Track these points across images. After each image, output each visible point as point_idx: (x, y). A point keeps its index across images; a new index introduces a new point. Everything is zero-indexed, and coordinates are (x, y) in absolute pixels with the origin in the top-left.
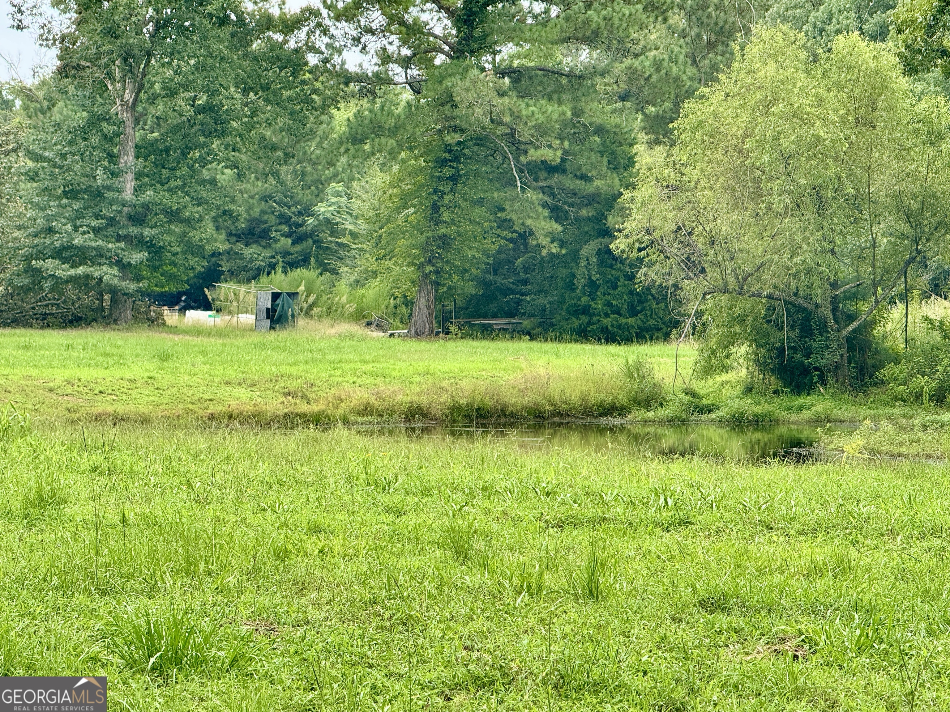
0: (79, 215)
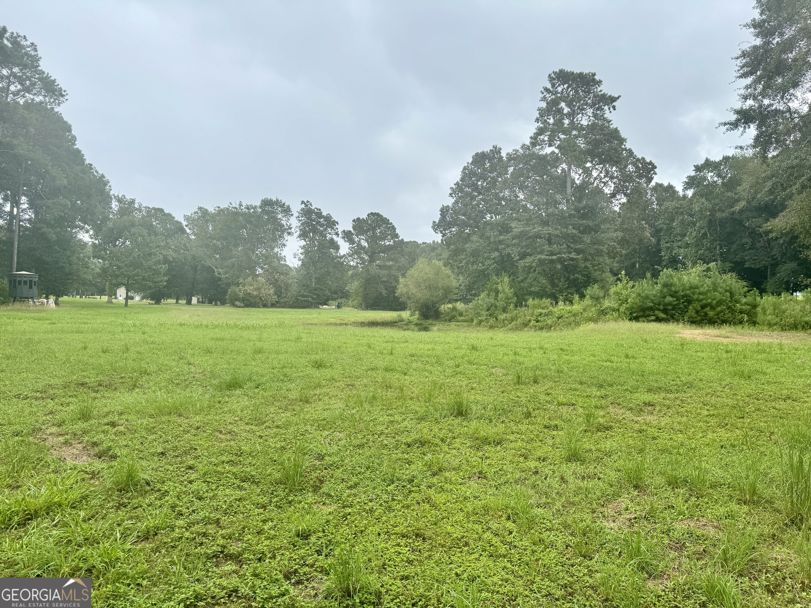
0: (305, 289)
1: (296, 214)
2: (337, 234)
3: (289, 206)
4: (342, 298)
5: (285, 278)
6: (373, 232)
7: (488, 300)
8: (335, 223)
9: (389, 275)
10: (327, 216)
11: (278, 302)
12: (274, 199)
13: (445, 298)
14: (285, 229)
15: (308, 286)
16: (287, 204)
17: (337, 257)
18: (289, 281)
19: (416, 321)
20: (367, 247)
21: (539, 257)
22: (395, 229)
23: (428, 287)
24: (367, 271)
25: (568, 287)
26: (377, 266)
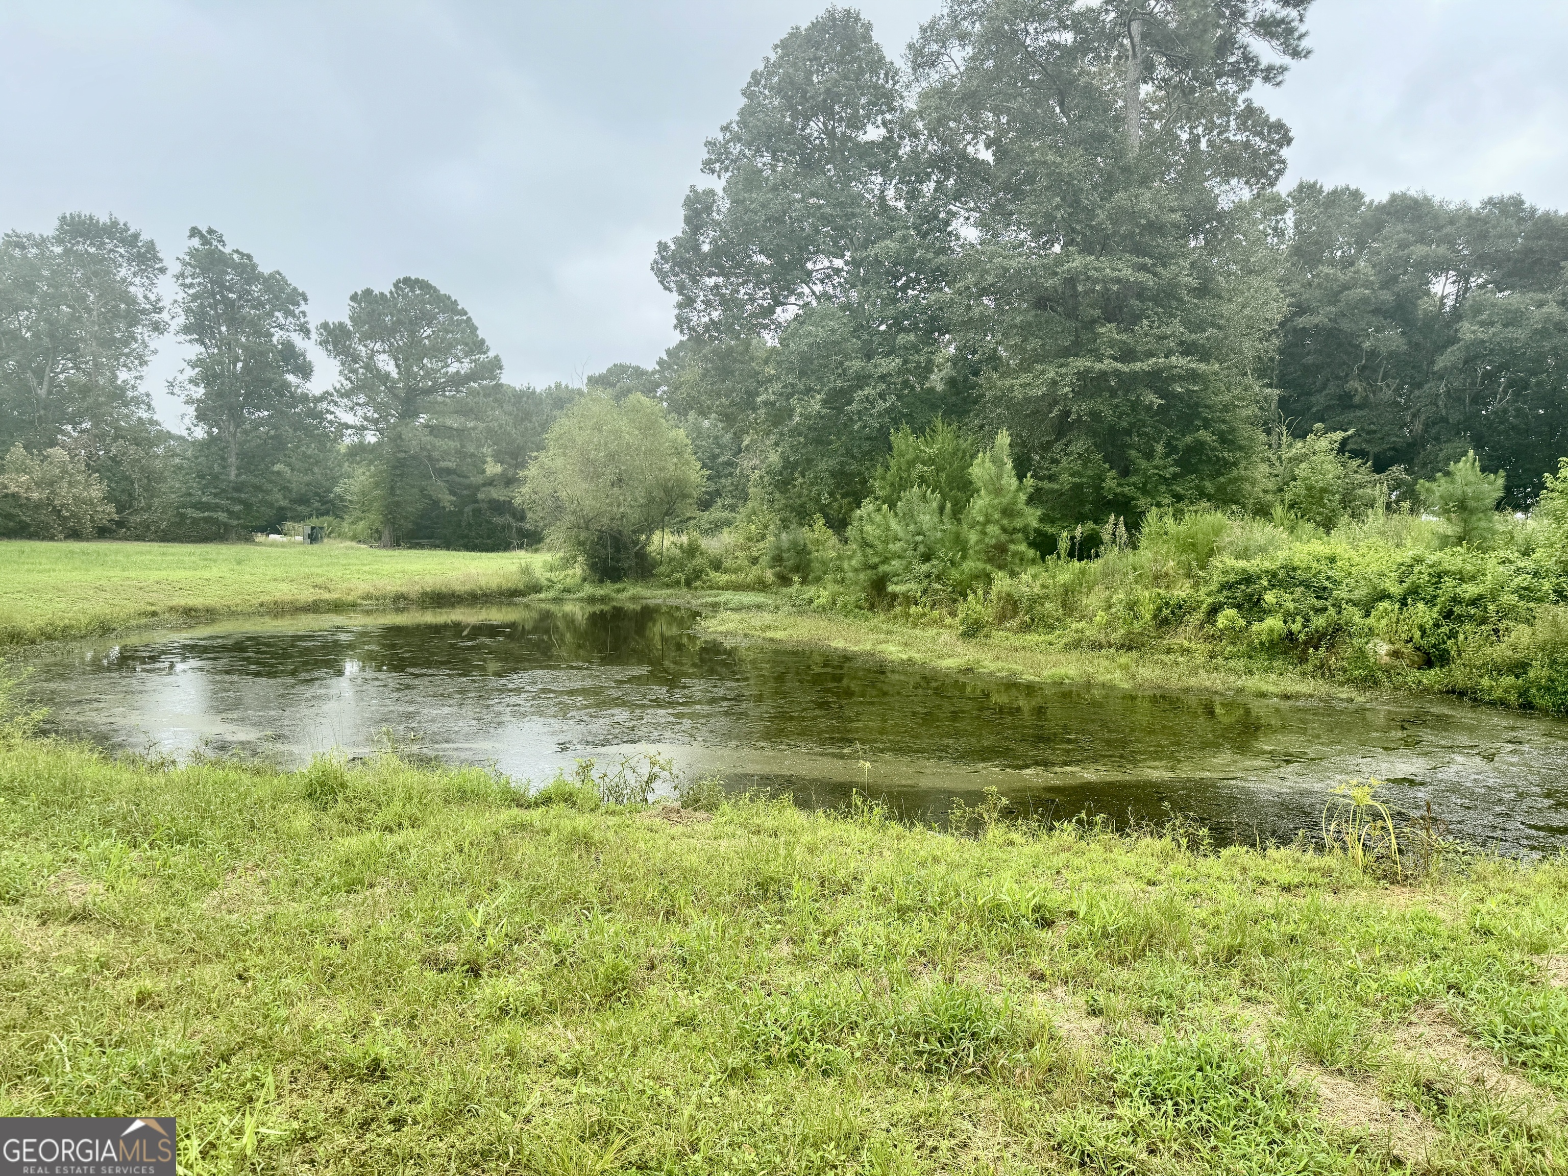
0: (206, 486)
1: (175, 268)
2: (304, 330)
3: (152, 242)
4: (322, 515)
5: (142, 454)
6: (413, 333)
7: (926, 519)
8: (297, 297)
9: (461, 454)
10: (271, 276)
11: (120, 524)
12: (103, 219)
13: (666, 514)
14: (144, 312)
15: (216, 477)
16: (144, 237)
17: (305, 398)
18: (158, 464)
19: (589, 589)
20: (394, 374)
21: (1082, 363)
22: (474, 329)
23: (625, 476)
24: (397, 439)
25: (1175, 476)
26: (426, 426)
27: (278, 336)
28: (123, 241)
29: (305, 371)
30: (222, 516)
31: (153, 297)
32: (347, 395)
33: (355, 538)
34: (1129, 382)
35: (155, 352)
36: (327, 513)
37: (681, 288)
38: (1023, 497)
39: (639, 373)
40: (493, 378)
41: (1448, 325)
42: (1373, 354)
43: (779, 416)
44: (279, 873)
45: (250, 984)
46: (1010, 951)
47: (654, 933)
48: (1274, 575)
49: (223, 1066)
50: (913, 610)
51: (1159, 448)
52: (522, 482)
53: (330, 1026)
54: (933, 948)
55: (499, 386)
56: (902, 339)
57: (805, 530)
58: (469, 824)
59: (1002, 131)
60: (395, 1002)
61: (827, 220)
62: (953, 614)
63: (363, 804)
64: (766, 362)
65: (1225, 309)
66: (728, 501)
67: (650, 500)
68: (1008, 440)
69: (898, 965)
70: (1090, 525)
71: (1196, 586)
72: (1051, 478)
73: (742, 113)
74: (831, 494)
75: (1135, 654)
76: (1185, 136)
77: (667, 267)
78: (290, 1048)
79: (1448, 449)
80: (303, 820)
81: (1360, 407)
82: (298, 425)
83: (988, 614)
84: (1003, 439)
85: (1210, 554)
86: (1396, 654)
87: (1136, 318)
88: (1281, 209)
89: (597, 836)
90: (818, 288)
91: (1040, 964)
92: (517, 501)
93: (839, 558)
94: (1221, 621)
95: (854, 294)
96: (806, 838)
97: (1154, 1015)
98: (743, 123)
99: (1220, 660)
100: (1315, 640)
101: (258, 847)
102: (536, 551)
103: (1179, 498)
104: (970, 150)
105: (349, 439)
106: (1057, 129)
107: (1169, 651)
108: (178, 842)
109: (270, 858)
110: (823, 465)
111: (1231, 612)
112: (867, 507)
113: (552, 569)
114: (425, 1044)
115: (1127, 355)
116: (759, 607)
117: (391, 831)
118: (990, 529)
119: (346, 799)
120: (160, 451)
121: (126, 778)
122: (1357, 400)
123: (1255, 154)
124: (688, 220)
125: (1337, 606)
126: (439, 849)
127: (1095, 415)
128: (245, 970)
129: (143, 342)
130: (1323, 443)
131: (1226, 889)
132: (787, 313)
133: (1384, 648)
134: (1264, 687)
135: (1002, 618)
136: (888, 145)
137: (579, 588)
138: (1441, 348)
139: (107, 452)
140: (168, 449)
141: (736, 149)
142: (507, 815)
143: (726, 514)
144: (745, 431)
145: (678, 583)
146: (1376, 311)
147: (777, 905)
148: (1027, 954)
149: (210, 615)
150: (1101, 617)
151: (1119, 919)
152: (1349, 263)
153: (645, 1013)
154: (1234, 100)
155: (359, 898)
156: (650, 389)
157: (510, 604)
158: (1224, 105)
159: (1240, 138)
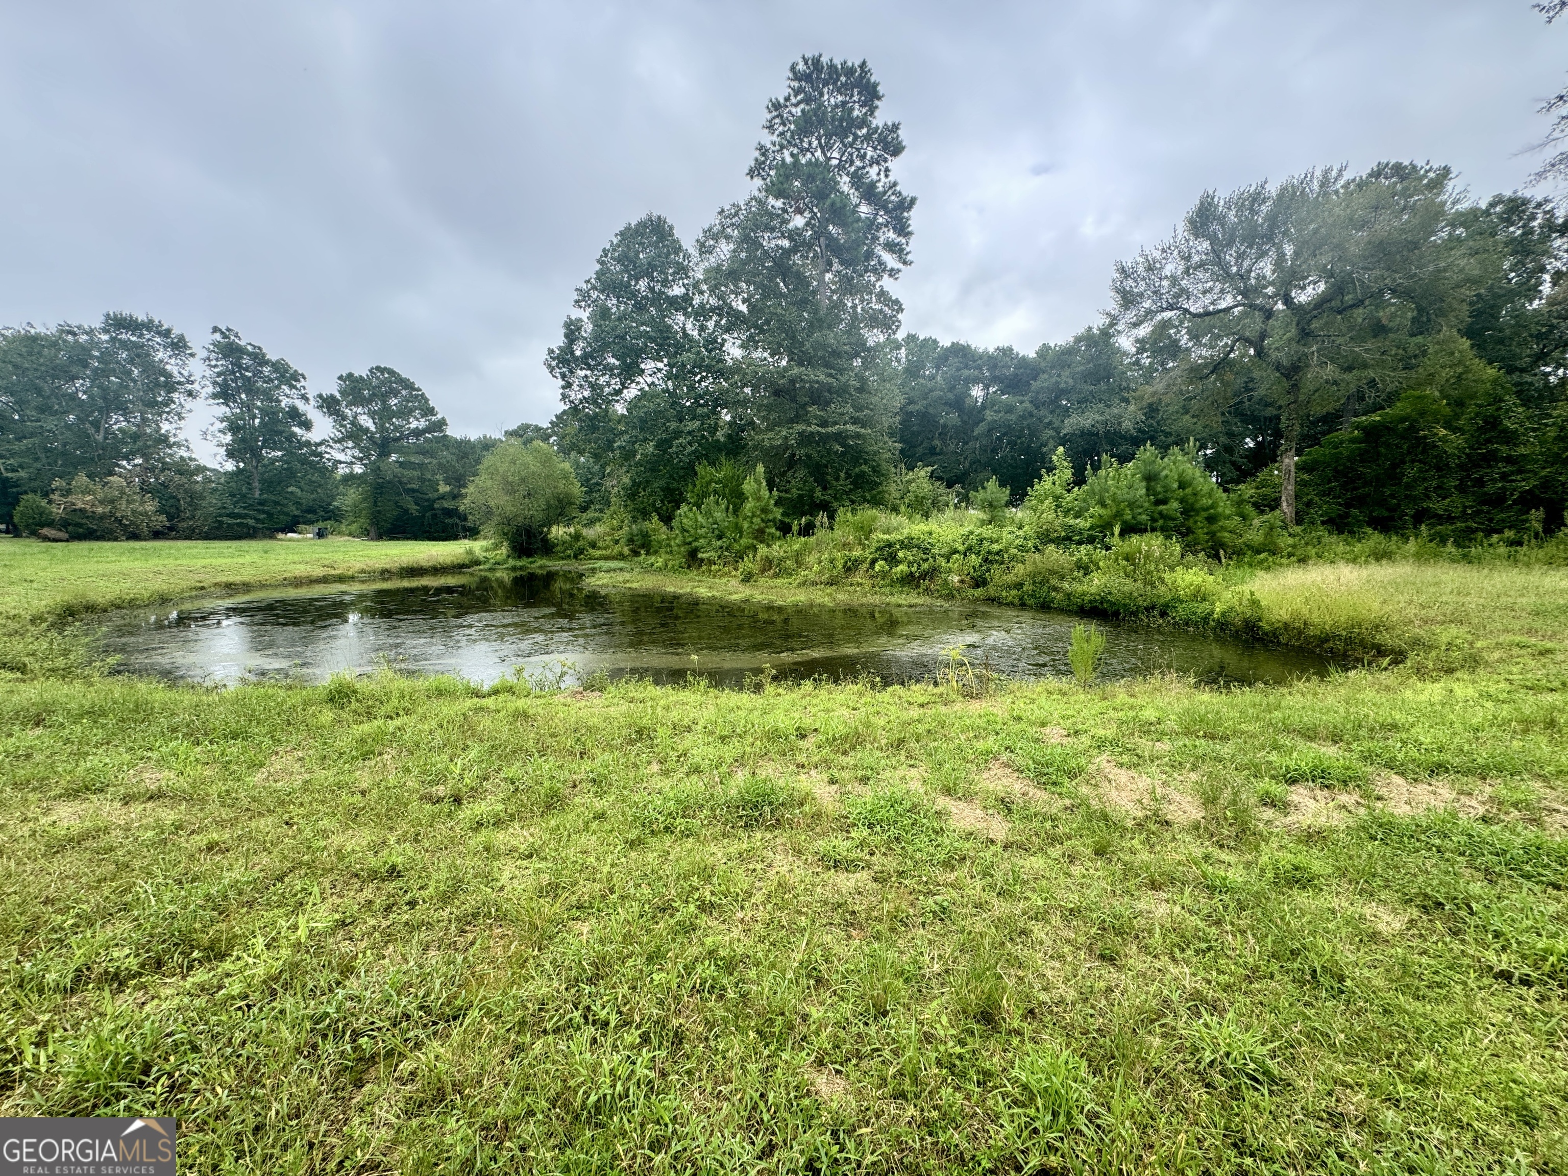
0: (237, 502)
1: (202, 353)
2: (304, 398)
3: (182, 336)
5: (185, 481)
6: (384, 402)
7: (718, 515)
8: (296, 376)
9: (422, 479)
10: (277, 361)
11: (171, 529)
12: (141, 317)
13: (560, 515)
14: (179, 383)
15: (244, 496)
16: (175, 332)
17: (308, 444)
18: (198, 488)
19: (511, 562)
20: (373, 428)
21: (801, 427)
22: (427, 400)
23: (532, 492)
24: (375, 470)
25: (851, 490)
26: (397, 462)
27: (284, 402)
28: (159, 333)
29: (307, 425)
30: (251, 522)
31: (186, 374)
32: (339, 441)
33: (350, 534)
34: (825, 439)
35: (190, 411)
36: (330, 519)
37: (563, 376)
38: (772, 502)
39: (538, 429)
40: (442, 431)
41: (979, 412)
42: (945, 426)
43: (628, 455)
44: (310, 752)
45: (295, 828)
46: (785, 755)
47: (574, 766)
48: (903, 542)
49: (279, 885)
50: (713, 567)
51: (842, 475)
52: (464, 496)
53: (358, 848)
54: (743, 757)
55: (446, 436)
56: (700, 411)
57: (647, 522)
58: (445, 710)
59: (751, 296)
60: (403, 827)
61: (653, 340)
62: (736, 569)
63: (370, 703)
64: (619, 422)
65: (874, 400)
66: (598, 507)
67: (549, 506)
68: (763, 470)
69: (724, 769)
70: (808, 517)
71: (864, 549)
72: (787, 491)
73: (597, 273)
74: (662, 501)
75: (834, 587)
76: (850, 304)
77: (554, 363)
78: (329, 866)
79: (981, 476)
80: (327, 716)
81: (939, 454)
82: (304, 461)
83: (755, 568)
84: (760, 468)
85: (871, 531)
86: (962, 581)
87: (828, 404)
88: (898, 347)
89: (531, 712)
90: (649, 380)
91: (801, 758)
92: (462, 508)
93: (668, 539)
94: (877, 568)
95: (670, 383)
96: (662, 702)
97: (864, 780)
98: (598, 278)
99: (877, 589)
100: (923, 576)
101: (294, 736)
102: (476, 540)
103: (853, 502)
104: (733, 304)
105: (342, 470)
106: (782, 295)
107: (851, 585)
108: (232, 738)
109: (304, 743)
110: (656, 485)
111: (882, 563)
112: (684, 508)
113: (487, 550)
114: (427, 851)
115: (824, 423)
116: (621, 569)
117: (391, 718)
118: (755, 520)
119: (358, 701)
120: (199, 478)
121: (188, 698)
122: (938, 450)
123: (885, 315)
124: (566, 336)
125: (934, 557)
126: (426, 727)
127: (808, 456)
128: (291, 818)
129: (180, 404)
130: (923, 473)
131: (893, 708)
132: (631, 393)
133: (956, 579)
134: (900, 602)
135: (763, 571)
136: (687, 299)
137: (505, 561)
138: (977, 424)
139: (157, 479)
140: (205, 478)
141: (594, 294)
142: (469, 703)
143: (597, 515)
144: (606, 464)
145: (569, 556)
146: (946, 404)
147: (649, 742)
148: (794, 755)
149: (247, 587)
150: (816, 568)
151: (842, 730)
152: (932, 378)
153: (573, 814)
154: (874, 286)
155: (373, 763)
156: (546, 438)
157: (460, 573)
158: (868, 288)
159: (878, 307)
